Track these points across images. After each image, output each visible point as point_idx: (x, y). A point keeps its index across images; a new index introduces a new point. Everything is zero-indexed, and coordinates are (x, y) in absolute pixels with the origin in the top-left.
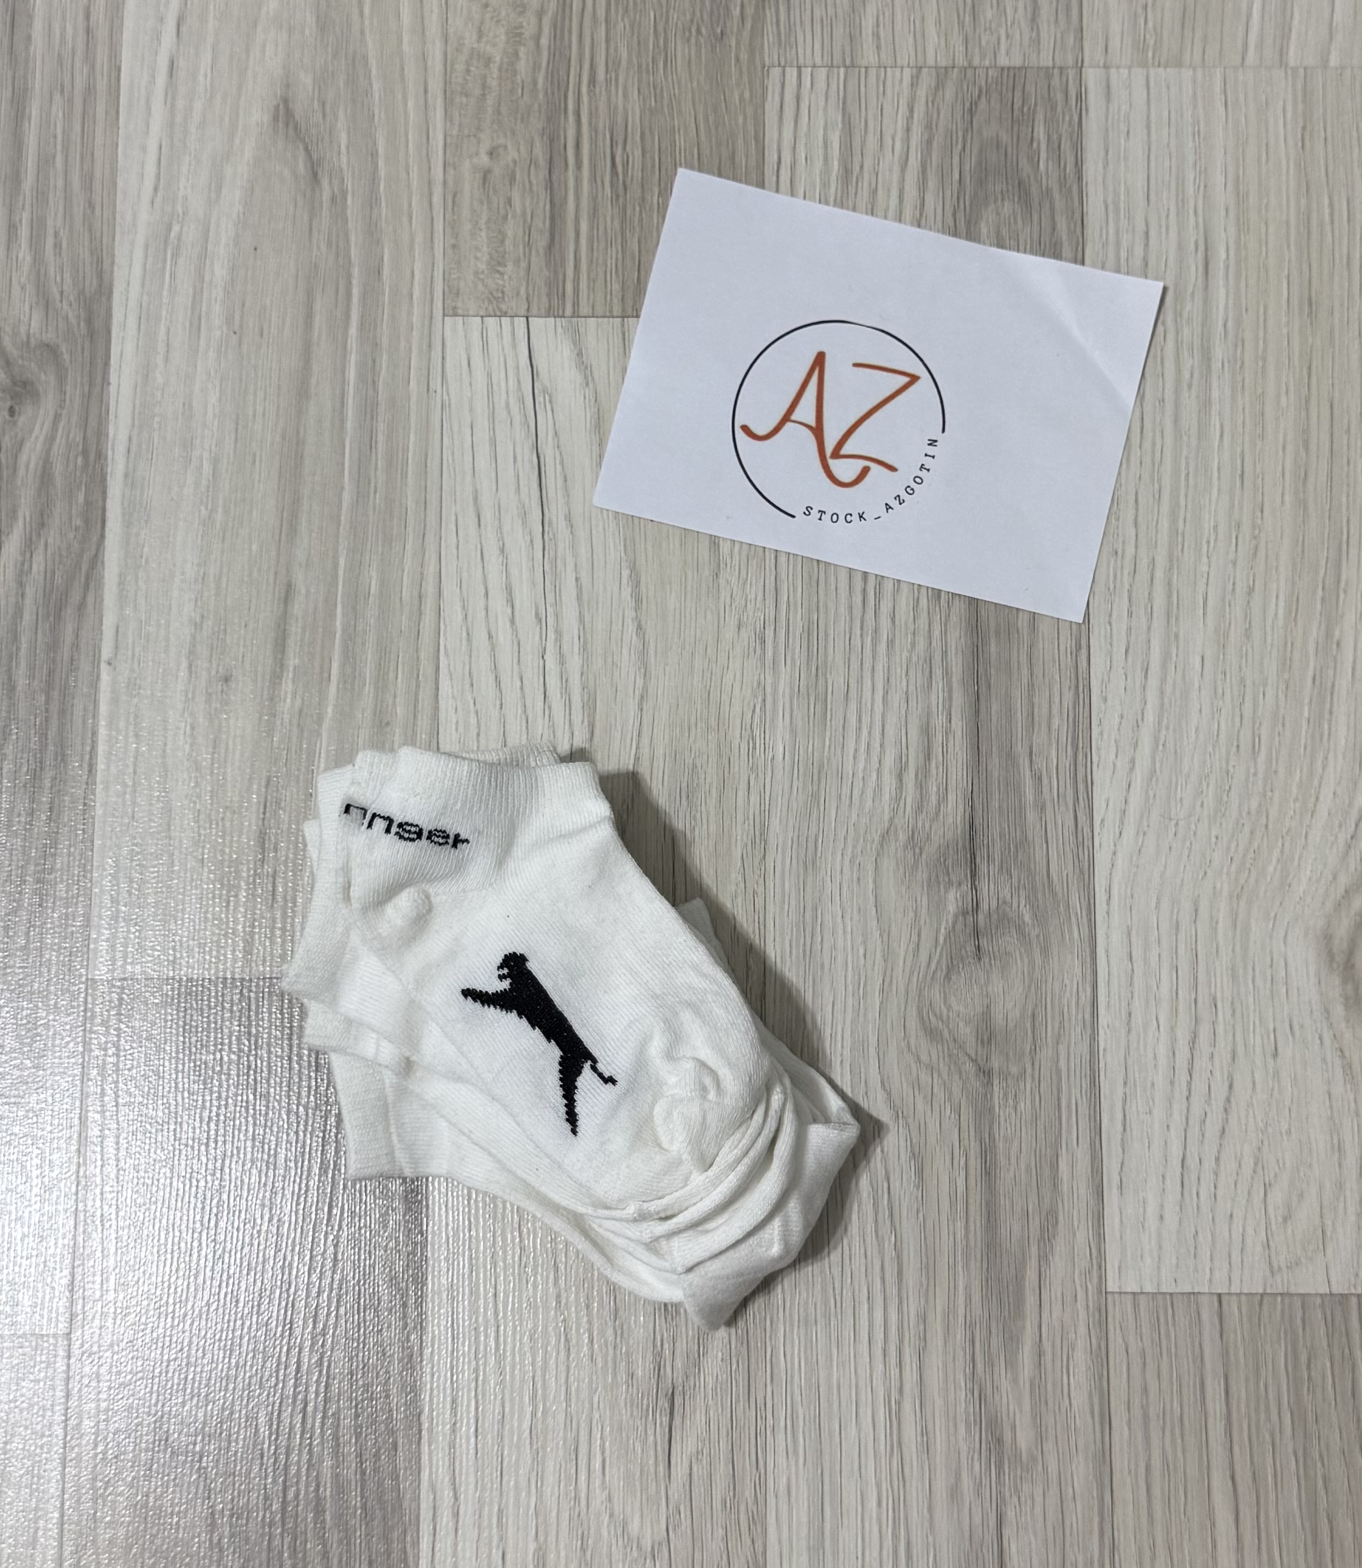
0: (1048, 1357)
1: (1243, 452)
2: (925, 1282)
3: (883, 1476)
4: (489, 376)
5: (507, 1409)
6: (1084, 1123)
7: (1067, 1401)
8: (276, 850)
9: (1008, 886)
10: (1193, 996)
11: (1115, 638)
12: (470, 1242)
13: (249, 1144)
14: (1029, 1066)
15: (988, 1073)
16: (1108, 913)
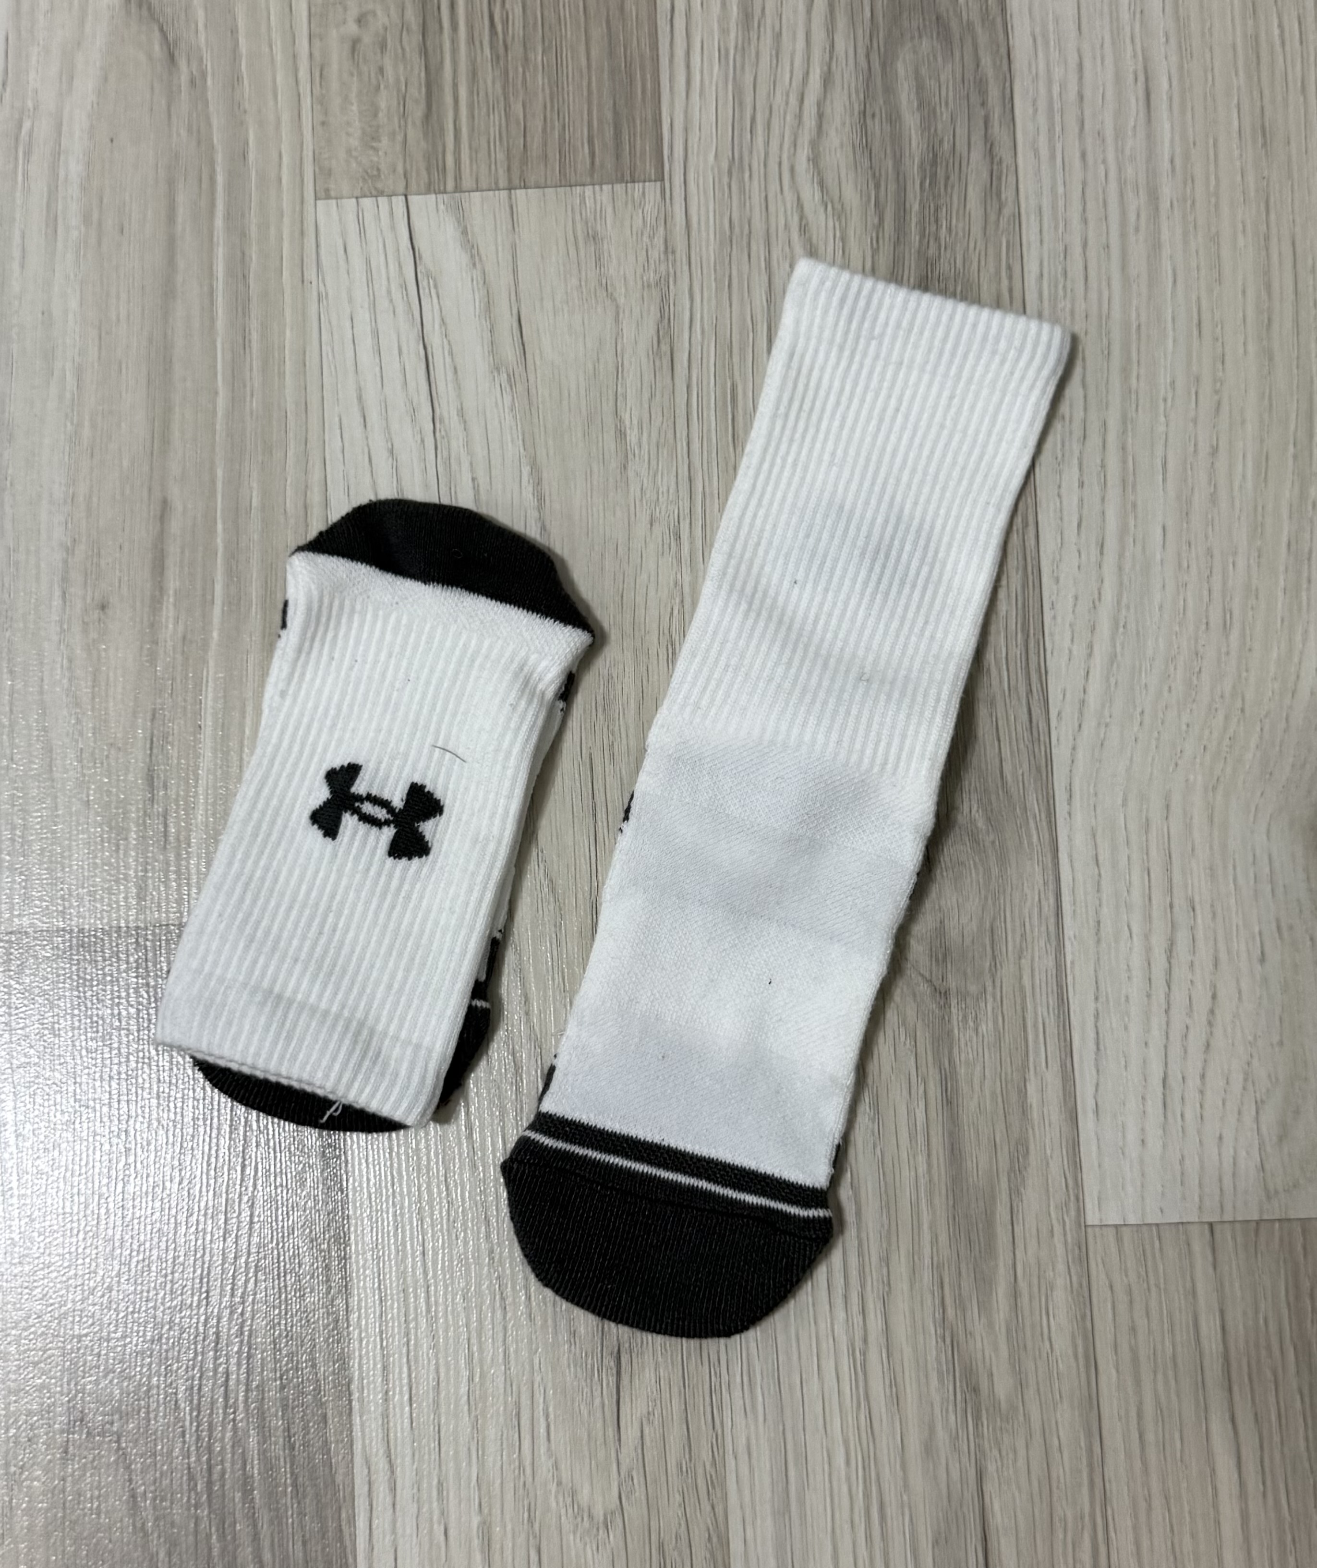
0: (1025, 1299)
1: (1199, 298)
3: (851, 1430)
4: (368, 262)
5: (442, 1375)
6: (1052, 1042)
7: (1047, 1343)
8: (165, 787)
9: (958, 790)
10: (1169, 899)
11: (1065, 513)
12: (394, 1197)
13: (154, 1102)
14: (989, 984)
15: (945, 994)
16: (1070, 814)
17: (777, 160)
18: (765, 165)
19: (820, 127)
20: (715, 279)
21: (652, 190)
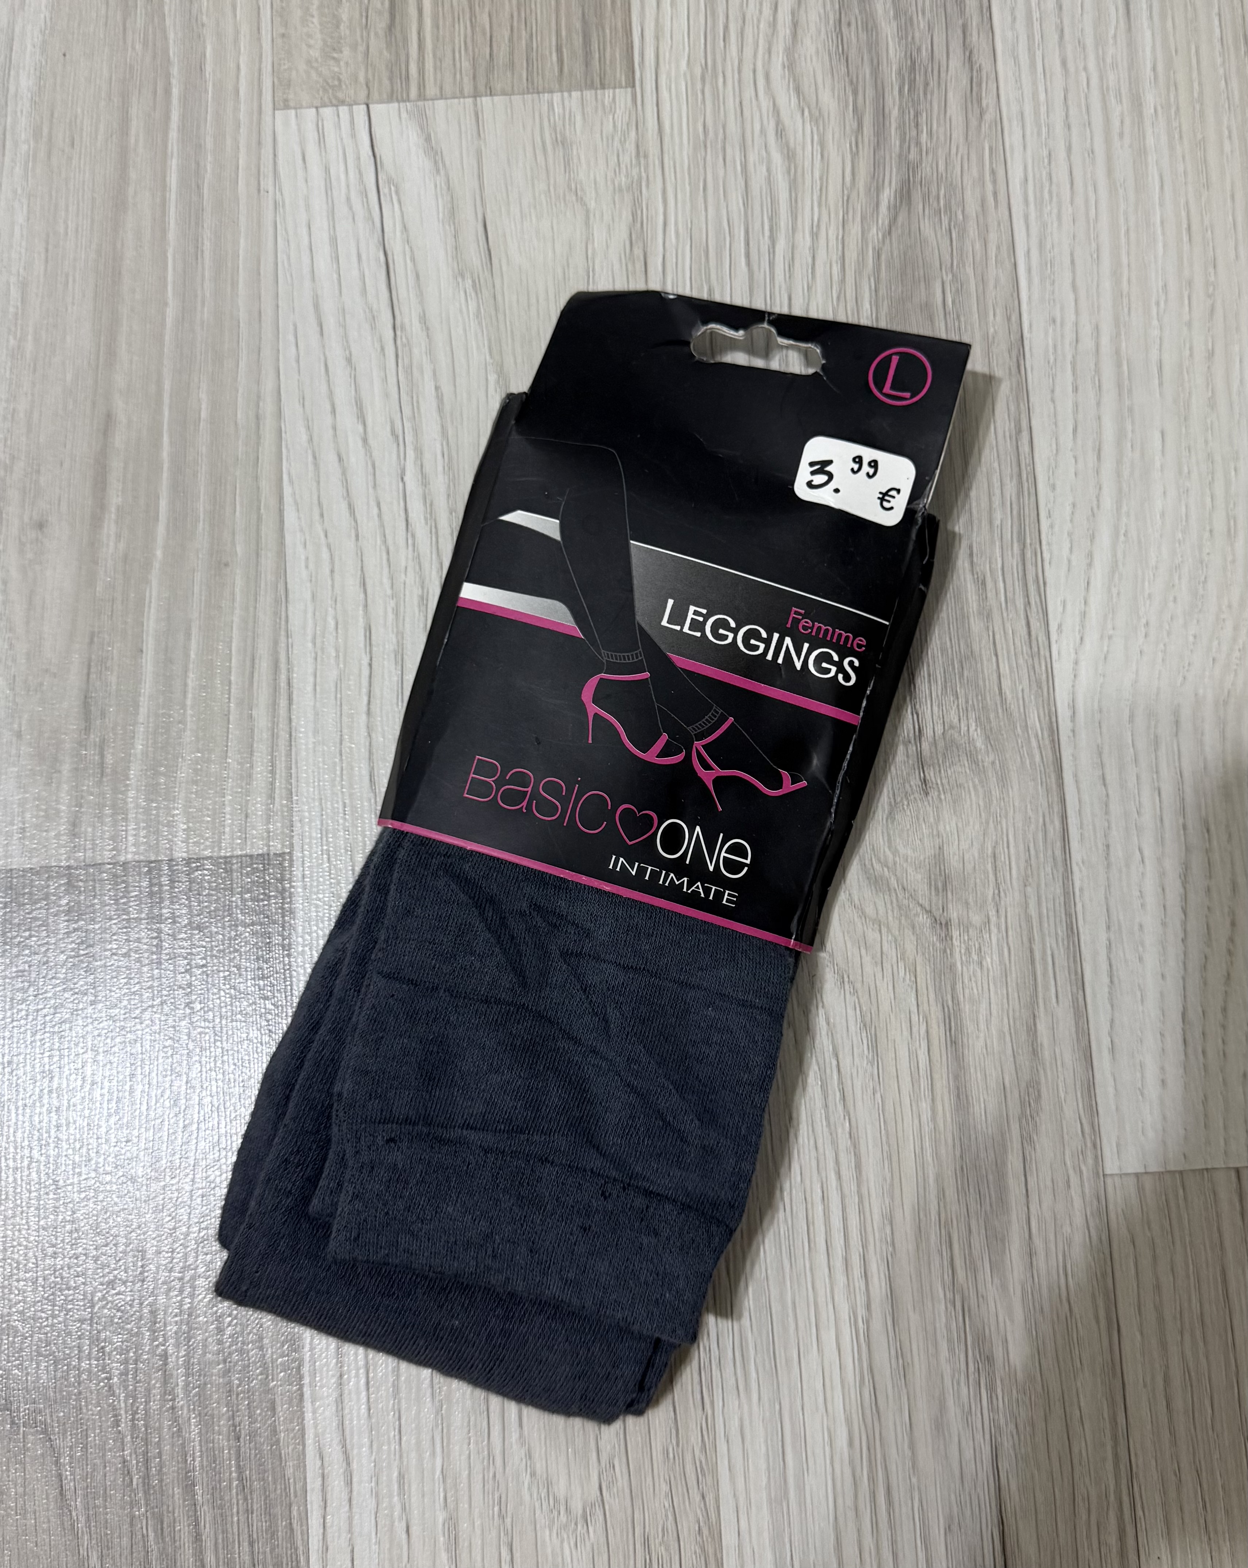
0: (1041, 1254)
1: (1187, 203)
2: (888, 1176)
3: (854, 1408)
4: (327, 170)
6: (1063, 976)
8: (103, 715)
9: (955, 707)
10: (1181, 821)
11: (1060, 417)
14: (993, 913)
15: (946, 925)
16: (1073, 731)
17: (752, 67)
18: (739, 72)
19: (794, 34)
20: (690, 184)
21: (623, 96)
